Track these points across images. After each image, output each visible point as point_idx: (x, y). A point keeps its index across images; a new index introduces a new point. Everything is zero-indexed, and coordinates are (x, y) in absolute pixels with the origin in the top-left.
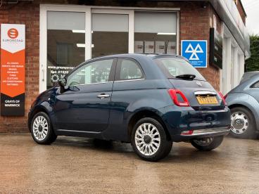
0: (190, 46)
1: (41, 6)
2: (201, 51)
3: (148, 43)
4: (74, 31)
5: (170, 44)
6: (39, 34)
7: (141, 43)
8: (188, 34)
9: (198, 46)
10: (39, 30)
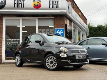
0: (58, 30)
1: (3, 17)
2: (62, 32)
3: (43, 30)
4: (18, 26)
5: (51, 30)
6: (2, 27)
7: (41, 30)
8: (57, 26)
9: (61, 30)
10: (2, 26)
